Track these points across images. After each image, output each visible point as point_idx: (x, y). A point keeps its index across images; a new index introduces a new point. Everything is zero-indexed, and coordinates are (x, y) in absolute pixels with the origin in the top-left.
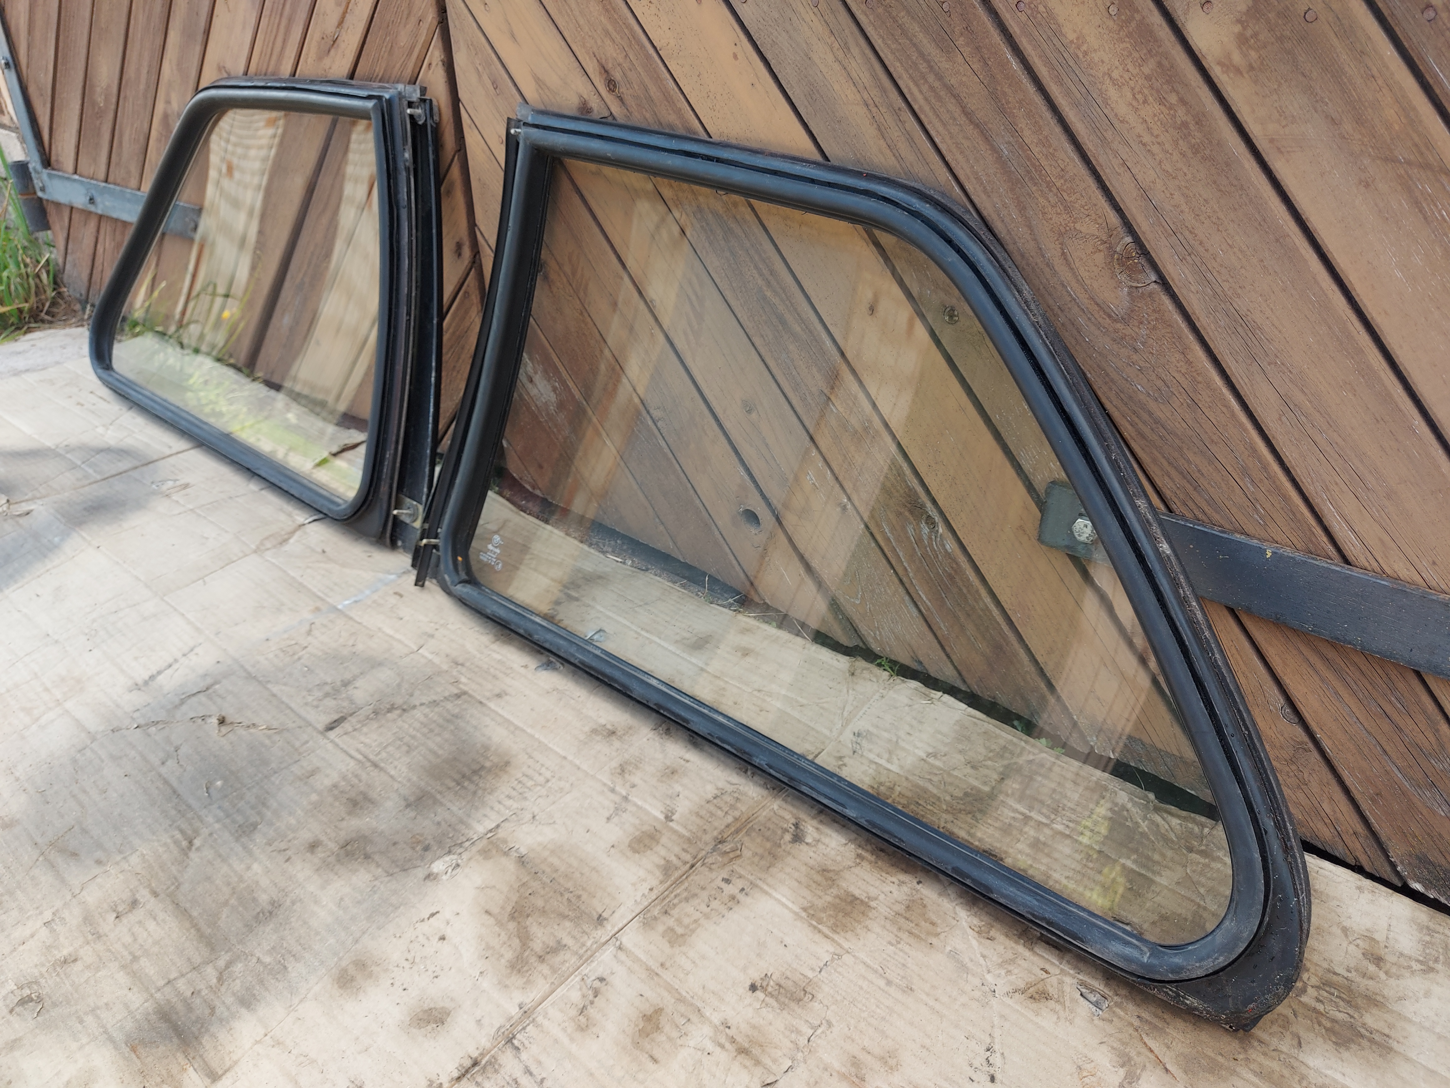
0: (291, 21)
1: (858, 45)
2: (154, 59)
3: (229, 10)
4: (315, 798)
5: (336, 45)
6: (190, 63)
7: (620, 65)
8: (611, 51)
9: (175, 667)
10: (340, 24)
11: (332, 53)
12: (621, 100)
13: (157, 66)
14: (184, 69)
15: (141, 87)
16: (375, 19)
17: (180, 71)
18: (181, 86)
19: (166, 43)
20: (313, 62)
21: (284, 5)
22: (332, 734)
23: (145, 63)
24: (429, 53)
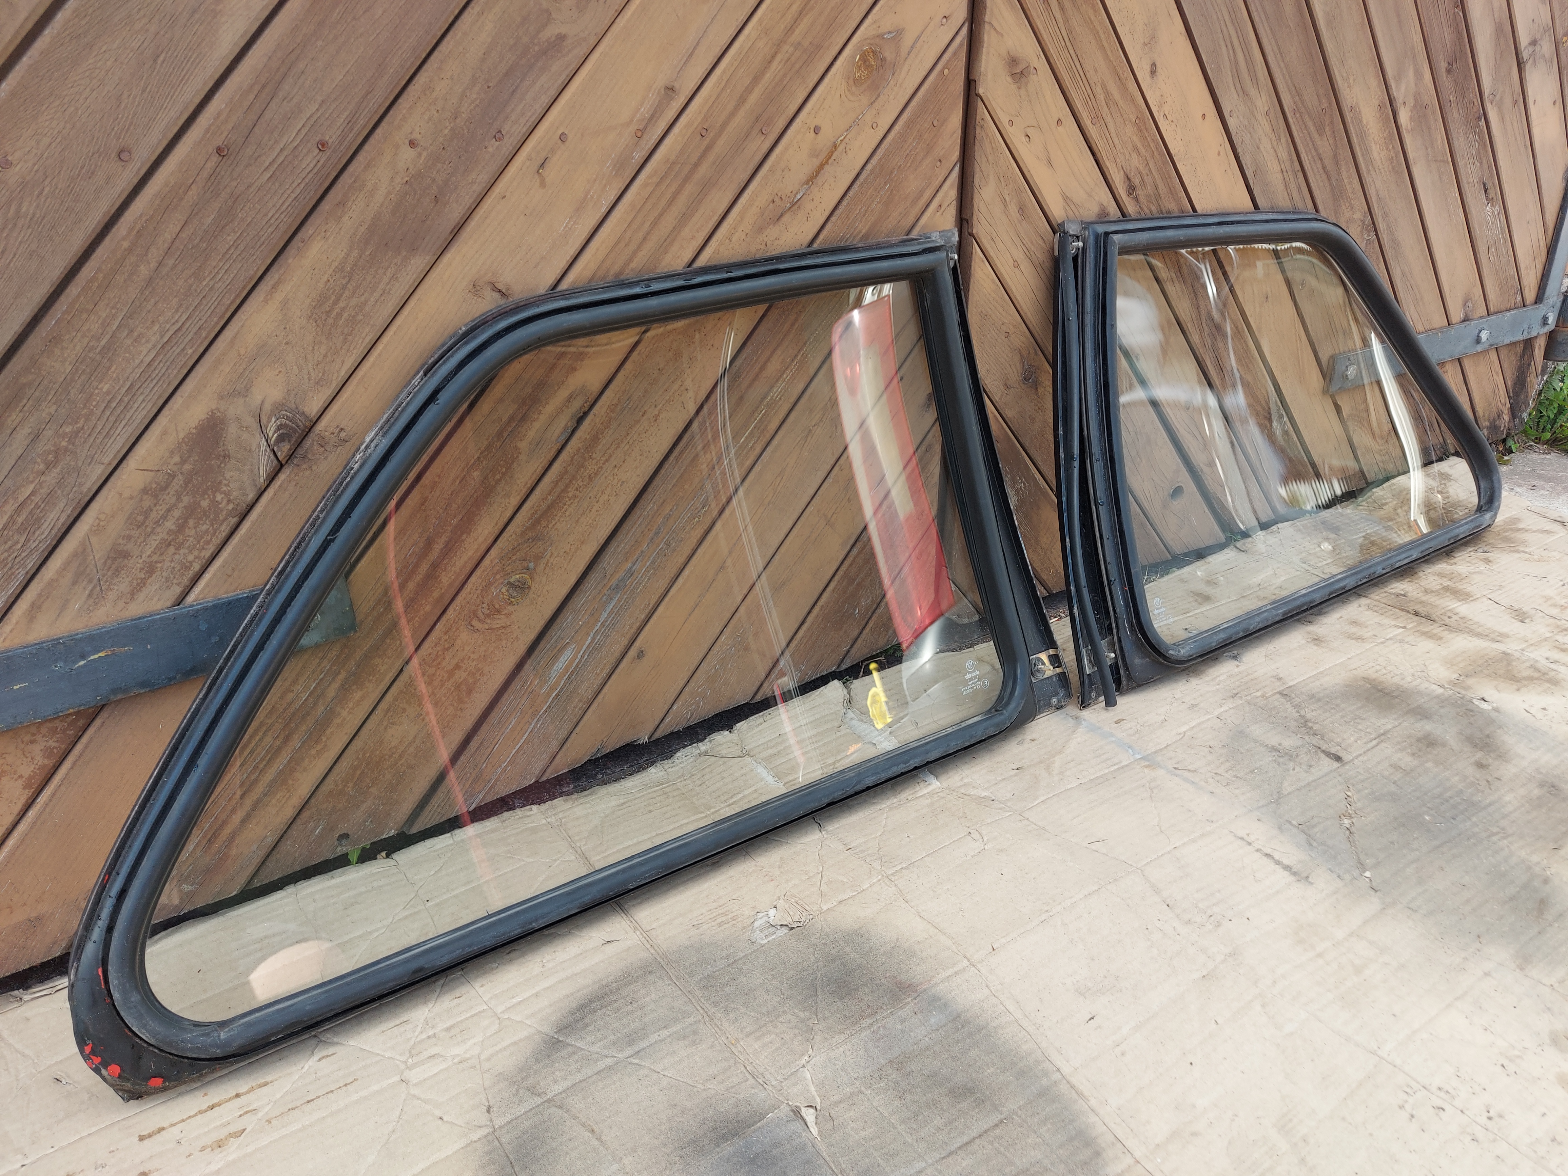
0: (707, 187)
1: (1286, 136)
2: (209, 313)
3: (543, 184)
4: (1429, 765)
5: (796, 207)
6: (376, 295)
7: (1140, 173)
8: (1136, 162)
9: (1269, 851)
10: (812, 179)
11: (786, 218)
12: (1137, 200)
13: (217, 323)
14: (343, 309)
15: (101, 389)
16: (869, 167)
17: (324, 317)
18: (316, 348)
19: (273, 269)
20: (743, 236)
21: (696, 165)
22: (1346, 757)
23: (156, 327)
24: (940, 194)
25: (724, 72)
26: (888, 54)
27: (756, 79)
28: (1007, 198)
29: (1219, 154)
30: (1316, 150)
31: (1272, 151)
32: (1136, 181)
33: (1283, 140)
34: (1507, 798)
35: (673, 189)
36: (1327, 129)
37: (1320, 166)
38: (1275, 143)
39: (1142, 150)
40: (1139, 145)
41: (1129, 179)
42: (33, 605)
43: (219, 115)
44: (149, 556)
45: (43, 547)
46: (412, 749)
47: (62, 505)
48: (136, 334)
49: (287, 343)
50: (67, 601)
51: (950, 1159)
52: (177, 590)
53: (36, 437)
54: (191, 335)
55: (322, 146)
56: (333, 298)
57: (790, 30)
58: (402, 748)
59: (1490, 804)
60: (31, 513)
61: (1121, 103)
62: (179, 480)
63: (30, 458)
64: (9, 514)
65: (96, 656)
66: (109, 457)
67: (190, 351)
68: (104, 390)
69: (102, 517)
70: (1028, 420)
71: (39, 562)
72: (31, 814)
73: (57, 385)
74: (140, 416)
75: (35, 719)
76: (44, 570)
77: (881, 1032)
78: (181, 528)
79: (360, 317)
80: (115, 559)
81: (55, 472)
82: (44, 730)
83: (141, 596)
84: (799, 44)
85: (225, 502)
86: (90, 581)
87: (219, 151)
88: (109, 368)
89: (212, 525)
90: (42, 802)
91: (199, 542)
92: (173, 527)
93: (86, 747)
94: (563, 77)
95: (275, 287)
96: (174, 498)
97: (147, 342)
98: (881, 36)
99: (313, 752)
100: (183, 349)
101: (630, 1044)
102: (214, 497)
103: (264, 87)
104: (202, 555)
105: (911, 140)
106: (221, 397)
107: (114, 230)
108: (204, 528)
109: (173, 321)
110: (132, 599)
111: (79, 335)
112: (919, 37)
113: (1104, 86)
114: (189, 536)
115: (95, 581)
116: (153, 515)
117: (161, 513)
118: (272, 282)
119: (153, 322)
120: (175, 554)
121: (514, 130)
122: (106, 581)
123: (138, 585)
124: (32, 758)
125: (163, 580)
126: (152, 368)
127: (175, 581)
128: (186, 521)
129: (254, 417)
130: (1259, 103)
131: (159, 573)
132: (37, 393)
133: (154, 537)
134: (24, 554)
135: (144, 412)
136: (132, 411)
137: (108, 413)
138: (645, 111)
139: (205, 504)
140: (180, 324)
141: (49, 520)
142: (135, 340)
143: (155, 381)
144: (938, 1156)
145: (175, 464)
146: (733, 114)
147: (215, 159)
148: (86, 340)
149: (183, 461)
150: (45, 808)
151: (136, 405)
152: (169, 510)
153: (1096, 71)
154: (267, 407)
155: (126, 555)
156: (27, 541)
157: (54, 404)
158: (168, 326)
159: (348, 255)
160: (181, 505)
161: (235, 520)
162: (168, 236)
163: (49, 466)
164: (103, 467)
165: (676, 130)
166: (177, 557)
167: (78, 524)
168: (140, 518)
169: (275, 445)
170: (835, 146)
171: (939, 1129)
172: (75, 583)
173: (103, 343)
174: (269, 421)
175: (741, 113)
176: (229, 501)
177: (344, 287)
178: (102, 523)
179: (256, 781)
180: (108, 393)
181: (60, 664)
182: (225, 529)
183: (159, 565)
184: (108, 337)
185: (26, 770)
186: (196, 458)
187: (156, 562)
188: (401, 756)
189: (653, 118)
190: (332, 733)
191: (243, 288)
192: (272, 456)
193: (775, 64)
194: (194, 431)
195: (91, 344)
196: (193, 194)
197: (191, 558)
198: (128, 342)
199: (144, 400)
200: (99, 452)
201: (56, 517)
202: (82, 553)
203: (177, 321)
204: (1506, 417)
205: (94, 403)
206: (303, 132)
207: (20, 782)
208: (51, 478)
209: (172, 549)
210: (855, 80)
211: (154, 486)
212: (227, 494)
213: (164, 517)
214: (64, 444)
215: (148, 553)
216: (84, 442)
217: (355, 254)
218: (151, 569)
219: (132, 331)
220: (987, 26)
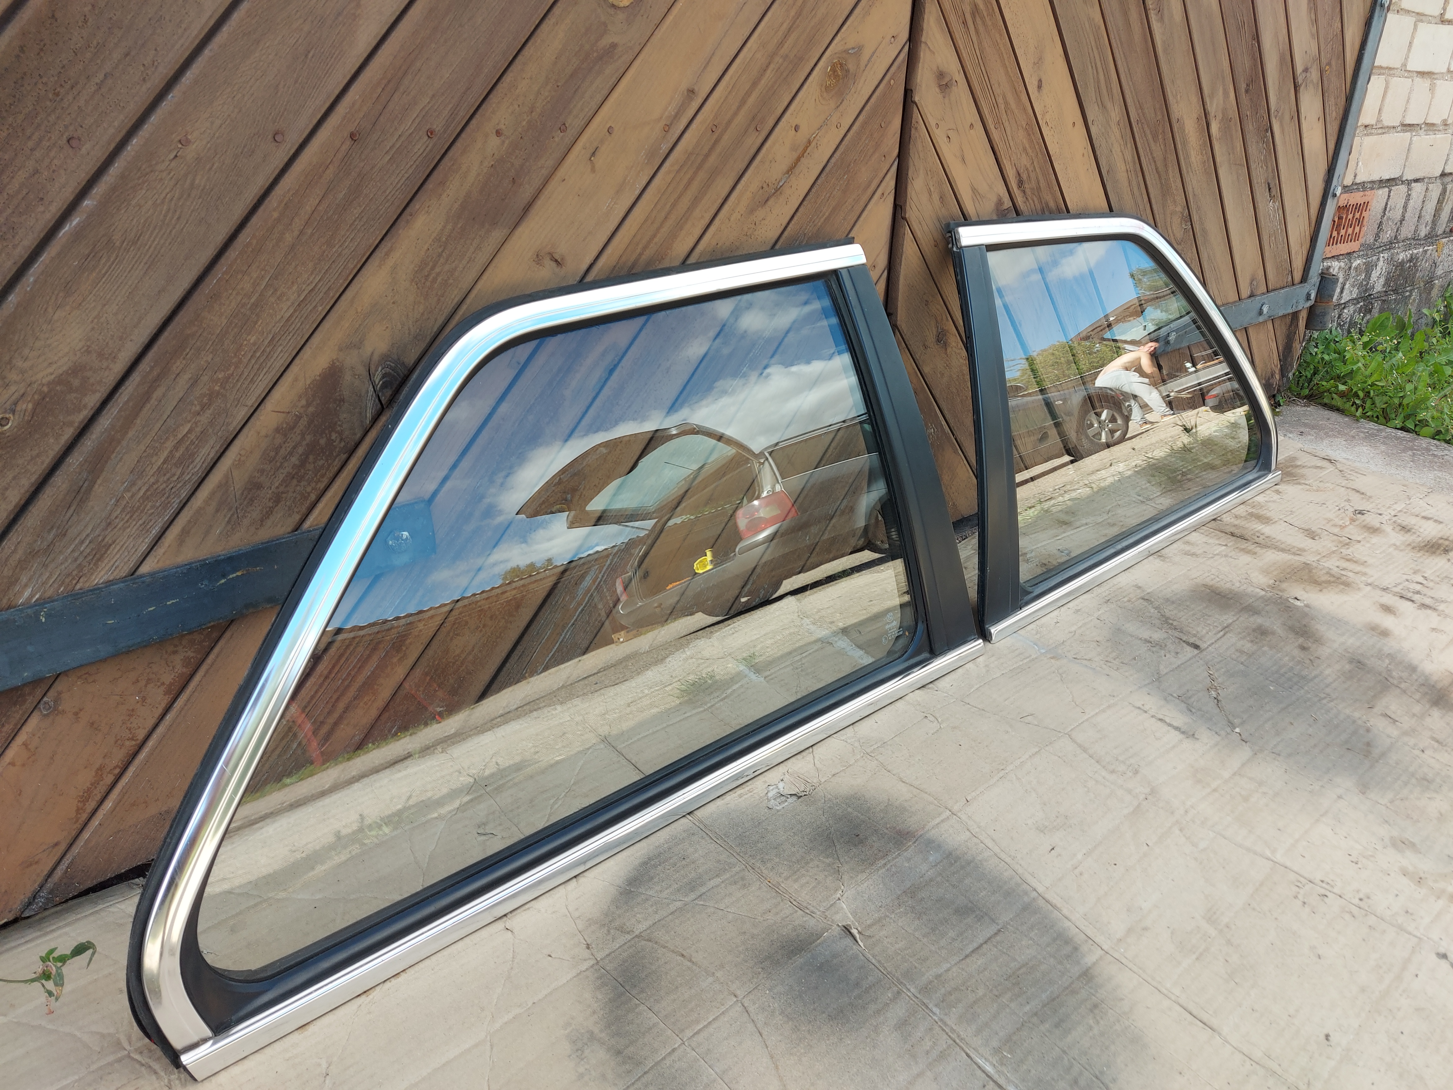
0: (714, 174)
1: (1131, 142)
2: (336, 275)
3: (593, 170)
4: (1266, 648)
5: (779, 192)
6: (464, 262)
7: (1027, 169)
8: (1024, 161)
9: (1161, 717)
10: (791, 170)
11: (770, 203)
12: (1024, 192)
13: (342, 285)
14: (438, 274)
15: (250, 340)
16: (833, 160)
17: (423, 281)
18: (416, 307)
19: (387, 239)
20: (739, 217)
21: (707, 156)
22: (1203, 646)
23: (295, 288)
24: (883, 184)
25: (731, 78)
26: (851, 66)
27: (755, 84)
28: (932, 189)
29: (1083, 155)
30: (1151, 154)
31: (1120, 154)
32: (1024, 176)
33: (1129, 145)
34: (1328, 672)
35: (688, 176)
36: (1160, 137)
37: (1154, 167)
38: (1123, 148)
39: (1029, 151)
40: (1027, 146)
41: (1019, 175)
42: (183, 530)
43: (354, 104)
44: (277, 488)
45: (195, 478)
46: (471, 657)
47: (212, 442)
48: (279, 293)
49: (394, 303)
50: (211, 526)
51: (968, 960)
52: (297, 517)
53: (195, 382)
54: (321, 295)
55: (430, 133)
56: (431, 264)
57: (781, 44)
58: (463, 656)
59: (1315, 677)
60: (187, 448)
61: (1016, 111)
62: (304, 421)
63: (188, 400)
64: (168, 450)
65: (234, 575)
66: (252, 401)
67: (320, 308)
68: (252, 341)
69: (243, 452)
70: (939, 375)
71: (190, 493)
72: (168, 717)
73: (214, 337)
74: (278, 365)
75: (183, 631)
76: (193, 500)
77: (894, 869)
78: (303, 463)
79: (451, 281)
80: (250, 490)
81: (208, 413)
82: (184, 642)
83: (269, 523)
84: (787, 56)
85: (338, 440)
86: (230, 509)
87: (352, 136)
88: (256, 323)
89: (327, 461)
90: (178, 707)
91: (316, 476)
92: (297, 462)
93: (217, 657)
94: (614, 79)
95: (387, 254)
96: (299, 437)
97: (287, 300)
98: (846, 51)
99: (395, 660)
100: (315, 307)
101: (692, 889)
102: (330, 436)
103: (389, 82)
104: (318, 486)
105: (864, 139)
106: (340, 350)
107: (266, 202)
108: (320, 463)
109: (308, 282)
110: (262, 525)
111: (234, 293)
112: (874, 53)
113: (1004, 97)
114: (309, 470)
115: (234, 509)
116: (283, 452)
117: (289, 449)
118: (385, 250)
119: (293, 283)
120: (297, 486)
121: (574, 123)
122: (242, 510)
123: (267, 512)
124: (173, 667)
125: (287, 508)
126: (290, 323)
127: (296, 510)
128: (307, 457)
129: (364, 366)
130: (1113, 114)
131: (283, 503)
132: (198, 343)
133: (282, 471)
134: (179, 485)
135: (282, 361)
136: (272, 360)
137: (253, 361)
138: (672, 110)
139: (323, 442)
140: (314, 285)
141: (201, 455)
142: (278, 298)
143: (291, 335)
144: (958, 959)
145: (302, 407)
146: (736, 114)
147: (349, 142)
148: (239, 298)
149: (308, 405)
150: (180, 713)
151: (276, 355)
152: (294, 448)
153: (999, 84)
154: (376, 358)
155: (259, 486)
156: (182, 474)
157: (212, 352)
158: (304, 286)
159: (444, 227)
160: (304, 443)
161: (344, 457)
162: (308, 209)
163: (204, 407)
164: (246, 409)
165: (694, 126)
166: (298, 488)
167: (222, 459)
168: (272, 454)
169: (380, 390)
170: (809, 142)
171: (954, 939)
172: (217, 511)
173: (253, 300)
174: (376, 370)
175: (742, 113)
176: (341, 439)
177: (440, 255)
178: (242, 459)
179: (348, 687)
180: (254, 344)
181: (206, 582)
182: (337, 464)
183: (284, 495)
184: (257, 295)
185: (168, 678)
186: (318, 402)
187: (283, 493)
188: (462, 663)
189: (677, 116)
190: (410, 644)
191: (364, 255)
192: (377, 400)
193: (769, 72)
194: (318, 378)
195: (243, 301)
196: (330, 173)
197: (309, 489)
198: (272, 300)
199: (282, 351)
200: (244, 396)
201: (206, 452)
202: (225, 485)
203: (311, 282)
204: (1277, 377)
205: (243, 353)
206: (417, 121)
207: (163, 688)
208: (205, 418)
209: (295, 482)
210: (826, 87)
211: (285, 426)
212: (340, 433)
213: (291, 454)
214: (217, 388)
215: (277, 484)
216: (233, 387)
217: (449, 227)
218: (277, 499)
219: (276, 290)
220: (923, 45)
